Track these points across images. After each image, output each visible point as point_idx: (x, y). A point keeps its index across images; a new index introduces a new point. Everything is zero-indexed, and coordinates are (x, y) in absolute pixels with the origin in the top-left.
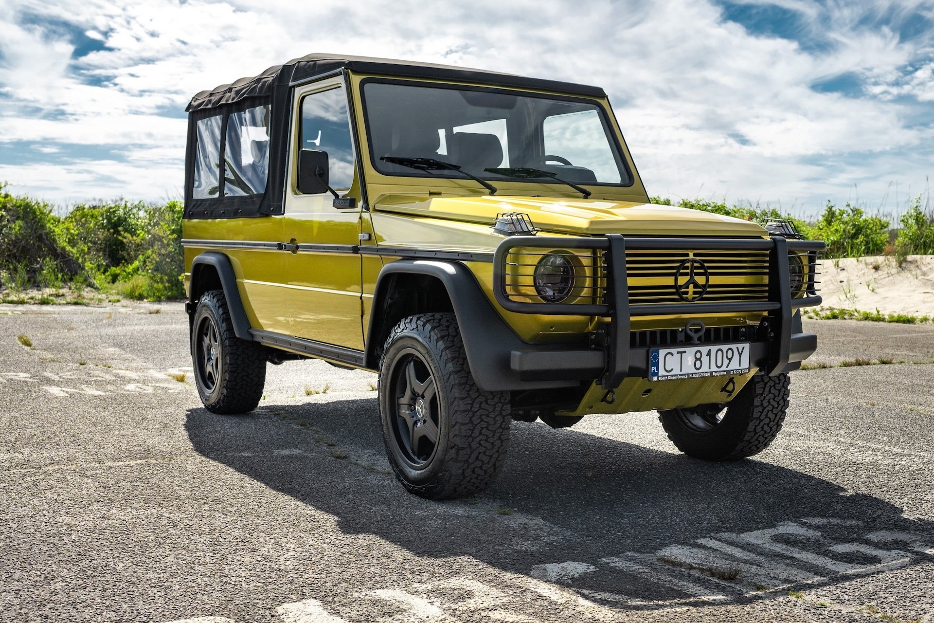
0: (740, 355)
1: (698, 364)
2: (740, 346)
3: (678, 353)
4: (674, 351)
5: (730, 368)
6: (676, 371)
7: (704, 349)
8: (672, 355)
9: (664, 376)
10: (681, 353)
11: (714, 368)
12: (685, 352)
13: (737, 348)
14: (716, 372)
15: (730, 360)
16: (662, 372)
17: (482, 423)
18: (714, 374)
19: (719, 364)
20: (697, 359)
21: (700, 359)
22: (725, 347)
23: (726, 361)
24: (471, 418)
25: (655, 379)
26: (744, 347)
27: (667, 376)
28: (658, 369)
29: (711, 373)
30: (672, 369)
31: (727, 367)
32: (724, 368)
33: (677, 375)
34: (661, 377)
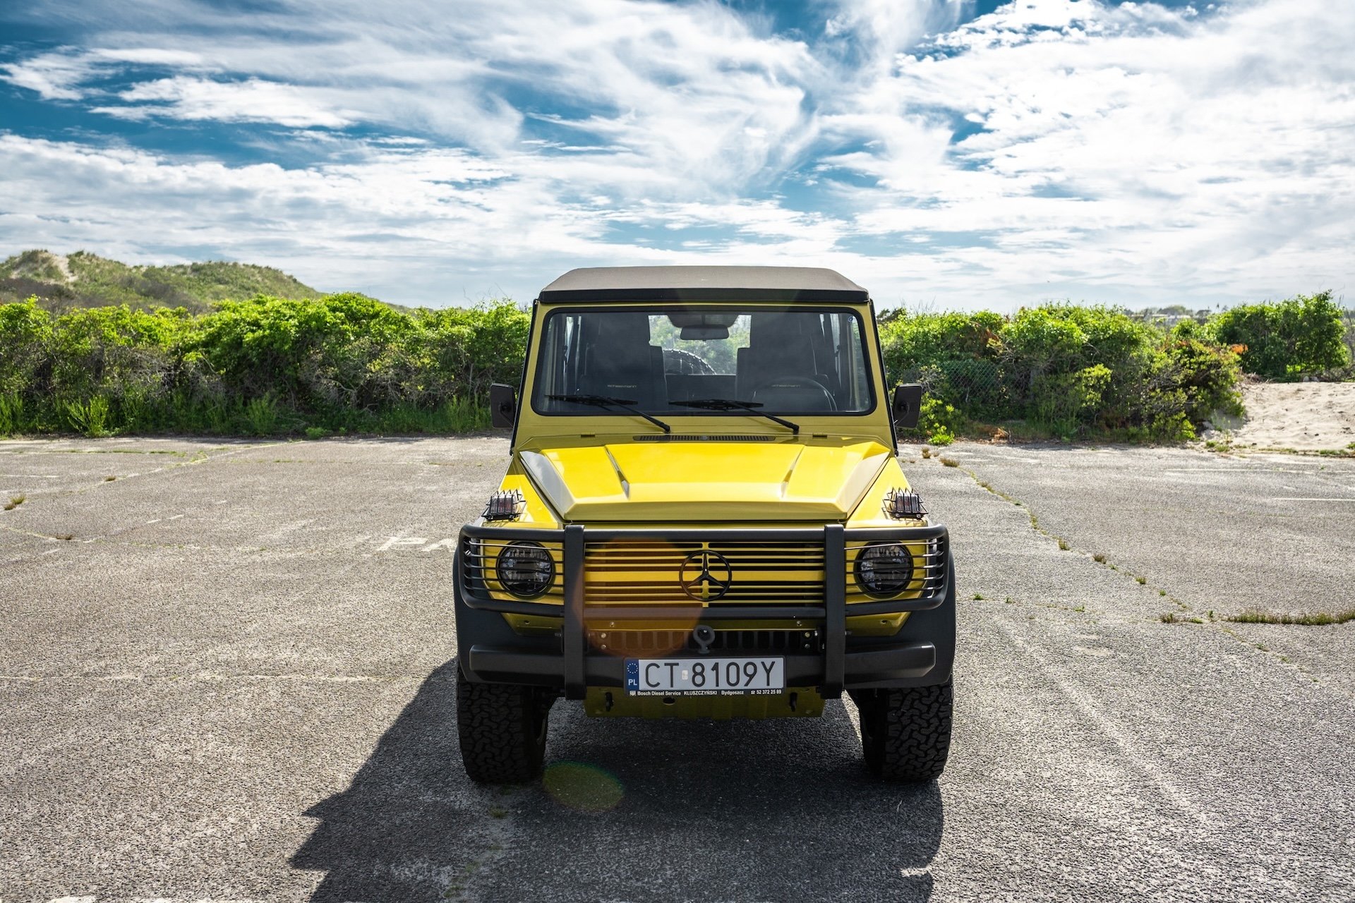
0: (768, 671)
1: (699, 679)
2: (768, 661)
3: (666, 664)
4: (661, 662)
5: (749, 687)
6: (665, 685)
7: (709, 663)
8: (658, 667)
9: (647, 691)
10: (672, 665)
11: (723, 685)
12: (677, 664)
13: (763, 663)
14: (726, 691)
15: (751, 677)
16: (643, 685)
17: (483, 713)
18: (723, 693)
19: (733, 680)
20: (696, 674)
21: (701, 674)
22: (741, 662)
23: (744, 679)
24: (470, 706)
25: (633, 693)
26: (773, 663)
27: (651, 691)
28: (637, 682)
29: (719, 691)
30: (658, 684)
31: (747, 685)
32: (741, 686)
33: (665, 691)
34: (641, 691)
